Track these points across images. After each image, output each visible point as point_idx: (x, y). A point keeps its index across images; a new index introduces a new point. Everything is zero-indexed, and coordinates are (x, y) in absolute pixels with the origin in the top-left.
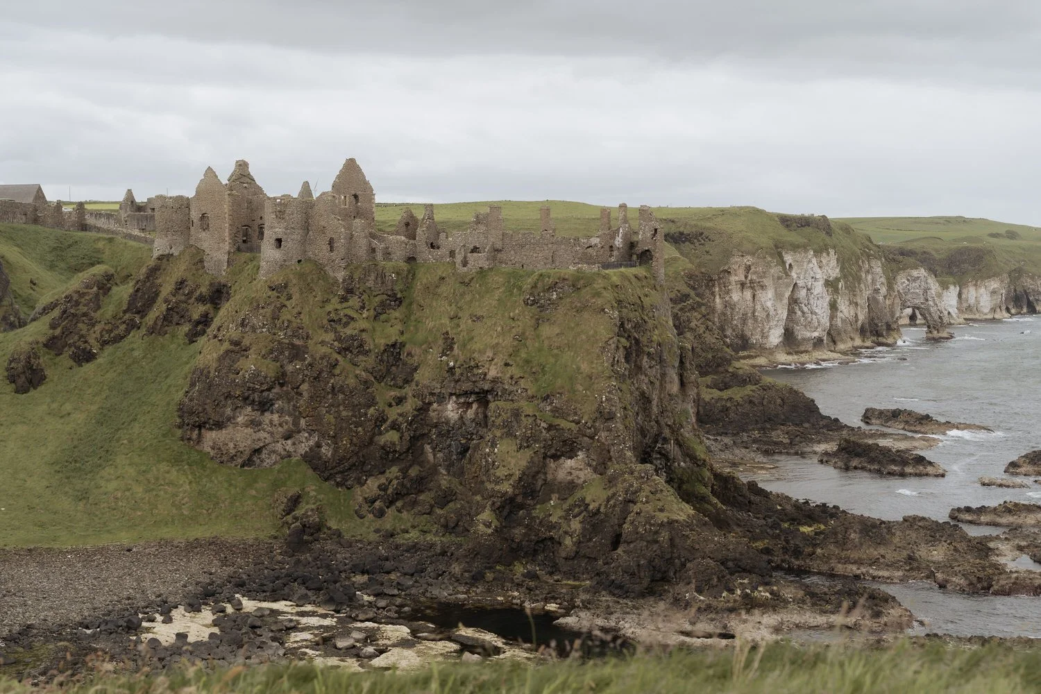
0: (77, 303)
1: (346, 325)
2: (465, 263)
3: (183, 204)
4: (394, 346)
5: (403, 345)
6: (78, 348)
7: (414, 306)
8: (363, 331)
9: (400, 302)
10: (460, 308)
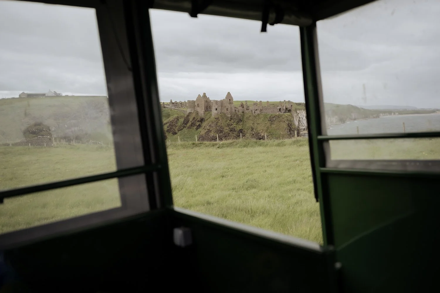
0: (173, 123)
1: (231, 126)
2: (255, 113)
3: (193, 102)
4: (241, 130)
5: (243, 129)
6: (173, 132)
7: (244, 122)
8: (235, 127)
9: (241, 121)
10: (254, 122)
